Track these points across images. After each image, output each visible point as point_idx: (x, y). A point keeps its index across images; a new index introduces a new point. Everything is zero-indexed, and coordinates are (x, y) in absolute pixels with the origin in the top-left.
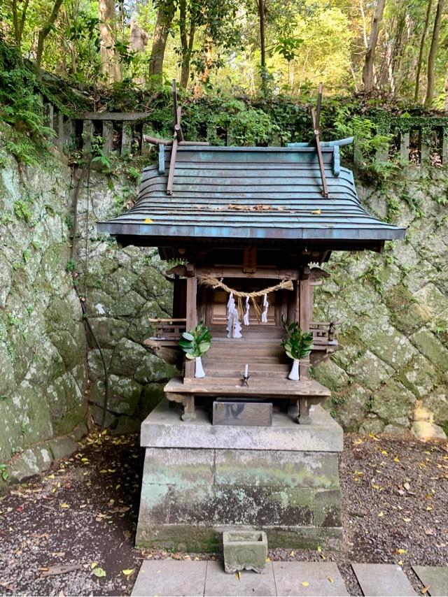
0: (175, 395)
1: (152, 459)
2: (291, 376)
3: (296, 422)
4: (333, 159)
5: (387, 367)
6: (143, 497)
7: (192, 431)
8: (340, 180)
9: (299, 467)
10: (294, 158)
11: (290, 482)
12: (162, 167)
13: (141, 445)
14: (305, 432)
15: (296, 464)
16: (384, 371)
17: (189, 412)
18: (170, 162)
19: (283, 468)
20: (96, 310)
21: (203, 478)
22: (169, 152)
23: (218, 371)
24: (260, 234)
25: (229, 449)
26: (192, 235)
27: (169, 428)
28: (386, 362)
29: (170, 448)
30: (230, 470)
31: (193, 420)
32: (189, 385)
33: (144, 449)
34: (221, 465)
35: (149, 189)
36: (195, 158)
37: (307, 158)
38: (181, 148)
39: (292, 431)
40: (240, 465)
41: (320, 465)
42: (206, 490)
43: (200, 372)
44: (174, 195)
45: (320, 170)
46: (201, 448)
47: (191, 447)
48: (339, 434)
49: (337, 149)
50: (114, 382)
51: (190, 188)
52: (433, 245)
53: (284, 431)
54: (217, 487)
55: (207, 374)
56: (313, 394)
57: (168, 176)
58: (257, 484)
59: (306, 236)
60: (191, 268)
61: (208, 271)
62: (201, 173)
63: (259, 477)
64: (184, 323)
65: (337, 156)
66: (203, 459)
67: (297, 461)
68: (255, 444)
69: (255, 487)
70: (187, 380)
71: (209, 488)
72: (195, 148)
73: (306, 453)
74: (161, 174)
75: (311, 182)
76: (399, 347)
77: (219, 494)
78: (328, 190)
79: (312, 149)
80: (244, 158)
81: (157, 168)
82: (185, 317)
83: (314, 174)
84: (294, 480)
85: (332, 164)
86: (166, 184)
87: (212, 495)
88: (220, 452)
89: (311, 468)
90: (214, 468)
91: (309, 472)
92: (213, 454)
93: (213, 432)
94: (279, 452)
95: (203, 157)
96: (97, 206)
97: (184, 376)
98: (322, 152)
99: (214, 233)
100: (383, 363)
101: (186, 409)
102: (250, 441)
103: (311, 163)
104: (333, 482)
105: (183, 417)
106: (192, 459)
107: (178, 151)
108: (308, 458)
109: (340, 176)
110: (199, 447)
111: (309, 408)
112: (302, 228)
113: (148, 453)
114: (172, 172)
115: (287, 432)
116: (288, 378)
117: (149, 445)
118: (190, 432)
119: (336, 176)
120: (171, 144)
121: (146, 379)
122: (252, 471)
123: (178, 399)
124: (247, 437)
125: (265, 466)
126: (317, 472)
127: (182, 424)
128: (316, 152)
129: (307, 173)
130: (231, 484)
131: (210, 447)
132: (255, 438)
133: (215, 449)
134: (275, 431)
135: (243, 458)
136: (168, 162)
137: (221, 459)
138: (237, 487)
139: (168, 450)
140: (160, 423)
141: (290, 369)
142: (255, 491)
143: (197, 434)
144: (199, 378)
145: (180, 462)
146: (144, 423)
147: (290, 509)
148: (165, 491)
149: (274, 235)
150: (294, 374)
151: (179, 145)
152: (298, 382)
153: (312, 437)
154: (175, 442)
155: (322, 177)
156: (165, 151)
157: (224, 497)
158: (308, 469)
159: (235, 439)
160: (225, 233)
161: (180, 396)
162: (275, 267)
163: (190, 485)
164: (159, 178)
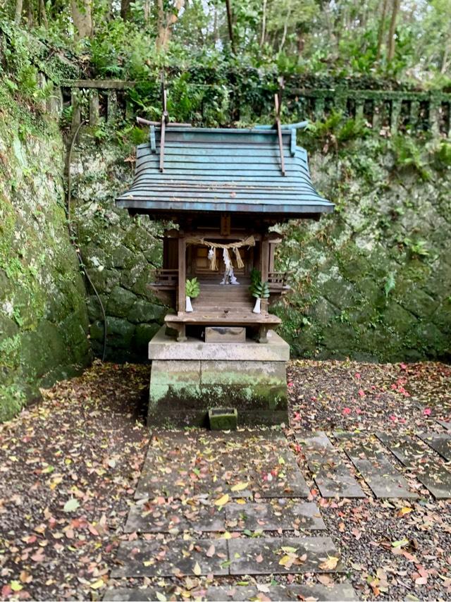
0: (172, 324)
1: (156, 368)
2: (255, 311)
3: (258, 342)
4: (290, 140)
5: (336, 309)
6: (151, 393)
7: (186, 349)
8: (296, 159)
9: (259, 372)
10: (260, 139)
11: (252, 382)
12: (154, 147)
13: (150, 358)
14: (264, 348)
15: (257, 370)
16: (332, 312)
17: (182, 336)
18: (160, 141)
19: (249, 373)
20: (92, 262)
21: (193, 380)
22: (158, 133)
23: (203, 308)
24: (233, 208)
25: (211, 360)
26: (184, 208)
27: (169, 346)
28: (335, 305)
29: (169, 360)
30: (212, 374)
31: (185, 341)
32: (181, 317)
33: (150, 362)
34: (205, 371)
35: (145, 166)
36: (179, 138)
37: (270, 140)
38: (169, 129)
39: (254, 347)
40: (218, 371)
41: (273, 370)
42: (195, 388)
43: (189, 307)
44: (164, 171)
45: (280, 149)
46: (191, 360)
47: (185, 358)
48: (287, 348)
49: (294, 131)
50: (111, 322)
51: (177, 165)
52: (379, 207)
53: (249, 347)
54: (202, 386)
55: (194, 309)
56: (269, 322)
57: (159, 154)
58: (230, 383)
59: (265, 210)
60: (182, 233)
61: (194, 234)
62: (185, 151)
63: (232, 378)
64: (177, 273)
65: (294, 137)
66: (192, 367)
67: (258, 368)
68: (229, 356)
69: (229, 386)
70: (180, 314)
71: (197, 387)
72: (179, 129)
73: (264, 362)
74: (153, 152)
75: (272, 160)
76: (346, 292)
77: (204, 391)
78: (284, 168)
79: (274, 131)
80: (219, 138)
81: (150, 147)
82: (177, 268)
83: (275, 153)
84: (255, 380)
85: (289, 145)
86: (158, 161)
87: (199, 390)
88: (205, 363)
89: (268, 372)
90: (200, 373)
91: (265, 375)
92: (199, 364)
93: (200, 348)
94: (245, 362)
95: (186, 137)
96: (88, 169)
97: (178, 311)
98: (283, 135)
99: (200, 207)
100: (333, 306)
101: (180, 334)
102: (225, 354)
103: (274, 143)
104: (282, 381)
105: (178, 339)
106: (185, 367)
107: (166, 132)
108: (265, 365)
109: (296, 155)
110: (190, 358)
111: (267, 332)
112: (263, 204)
113: (154, 364)
114: (162, 150)
115: (251, 348)
116: (253, 312)
117: (155, 358)
118: (184, 348)
119: (292, 155)
120: (160, 126)
121: (137, 320)
122: (227, 374)
123: (174, 327)
124: (223, 351)
125: (236, 371)
126: (272, 374)
127: (177, 344)
128: (277, 135)
129: (270, 153)
130: (213, 383)
131: (198, 359)
132: (229, 352)
133: (201, 360)
134: (243, 347)
135: (220, 366)
136: (158, 141)
137: (206, 367)
138: (215, 385)
139: (168, 362)
140: (162, 343)
141: (254, 306)
142: (229, 388)
143: (189, 350)
144: (188, 312)
145: (176, 370)
146: (150, 343)
147: (254, 398)
148: (167, 389)
149: (242, 209)
150: (257, 309)
151: (166, 126)
152: (259, 313)
153: (268, 351)
154: (173, 355)
155: (280, 157)
156: (155, 132)
157: (207, 392)
158: (265, 372)
159: (215, 353)
160: (208, 208)
161: (175, 324)
162: (244, 229)
163: (183, 385)
164: (152, 156)
